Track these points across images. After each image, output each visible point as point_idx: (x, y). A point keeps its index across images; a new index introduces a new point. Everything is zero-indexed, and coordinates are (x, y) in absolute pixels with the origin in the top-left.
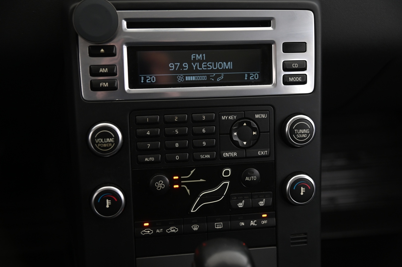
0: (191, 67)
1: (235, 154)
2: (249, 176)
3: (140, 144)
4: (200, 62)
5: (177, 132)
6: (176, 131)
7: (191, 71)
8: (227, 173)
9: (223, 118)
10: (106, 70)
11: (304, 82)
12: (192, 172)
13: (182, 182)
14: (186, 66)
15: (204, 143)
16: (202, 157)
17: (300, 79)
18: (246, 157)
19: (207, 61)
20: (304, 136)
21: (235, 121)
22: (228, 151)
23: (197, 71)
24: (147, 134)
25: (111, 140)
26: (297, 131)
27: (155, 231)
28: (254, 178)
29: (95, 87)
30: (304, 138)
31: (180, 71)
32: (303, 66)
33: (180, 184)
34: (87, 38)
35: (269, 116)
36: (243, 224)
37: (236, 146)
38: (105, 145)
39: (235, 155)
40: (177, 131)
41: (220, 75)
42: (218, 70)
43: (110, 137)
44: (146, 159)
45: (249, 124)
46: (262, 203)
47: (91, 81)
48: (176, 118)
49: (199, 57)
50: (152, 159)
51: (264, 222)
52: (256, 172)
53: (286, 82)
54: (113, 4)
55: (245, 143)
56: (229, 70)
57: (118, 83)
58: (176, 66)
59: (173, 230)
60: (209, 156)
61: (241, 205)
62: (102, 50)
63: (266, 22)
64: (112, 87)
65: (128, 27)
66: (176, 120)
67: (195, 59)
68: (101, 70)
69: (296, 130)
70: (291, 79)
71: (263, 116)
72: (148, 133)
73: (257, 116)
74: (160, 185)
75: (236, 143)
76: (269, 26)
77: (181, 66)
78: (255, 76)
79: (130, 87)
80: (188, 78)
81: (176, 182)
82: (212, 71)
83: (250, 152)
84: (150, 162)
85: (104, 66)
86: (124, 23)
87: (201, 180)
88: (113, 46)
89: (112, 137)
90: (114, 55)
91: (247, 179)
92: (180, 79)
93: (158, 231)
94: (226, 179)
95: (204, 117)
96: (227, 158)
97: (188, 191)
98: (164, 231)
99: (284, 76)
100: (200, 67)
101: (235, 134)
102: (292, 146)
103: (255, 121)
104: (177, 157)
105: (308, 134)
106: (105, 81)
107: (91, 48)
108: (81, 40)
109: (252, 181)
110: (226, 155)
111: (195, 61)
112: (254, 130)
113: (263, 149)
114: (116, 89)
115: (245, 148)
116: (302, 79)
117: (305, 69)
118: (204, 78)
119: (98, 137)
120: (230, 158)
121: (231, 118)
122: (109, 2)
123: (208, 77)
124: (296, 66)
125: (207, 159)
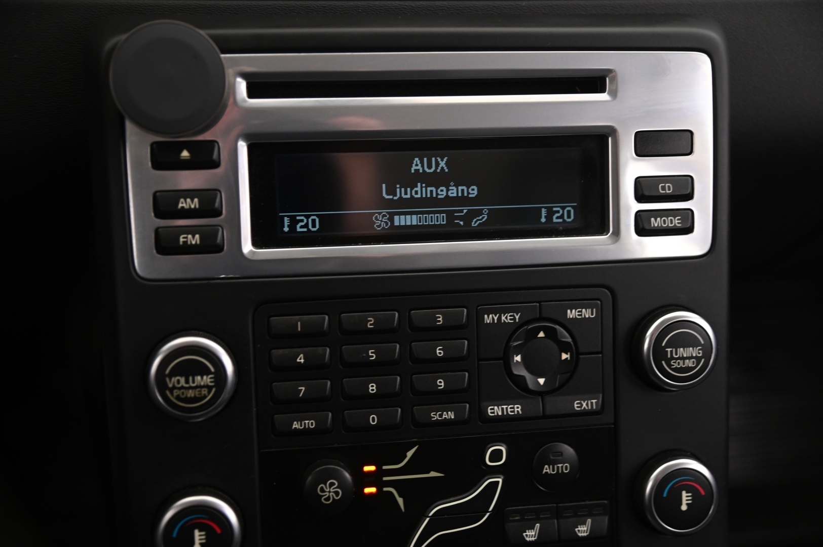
0: (409, 192)
1: (518, 409)
2: (552, 463)
3: (281, 387)
4: (431, 179)
5: (372, 355)
6: (370, 354)
7: (407, 203)
8: (496, 456)
9: (488, 319)
10: (195, 204)
11: (687, 229)
12: (410, 454)
13: (385, 479)
14: (395, 190)
15: (441, 384)
16: (435, 416)
17: (676, 222)
18: (545, 417)
19: (447, 177)
20: (689, 363)
21: (517, 327)
22: (499, 401)
23: (424, 204)
24: (298, 360)
25: (207, 380)
26: (671, 352)
28: (564, 468)
29: (166, 245)
30: (689, 369)
32: (684, 189)
33: (379, 485)
34: (145, 124)
35: (601, 313)
37: (520, 390)
38: (191, 394)
39: (518, 411)
40: (372, 353)
41: (480, 212)
43: (204, 371)
44: (296, 425)
45: (551, 334)
46: (583, 531)
47: (157, 232)
48: (371, 321)
50: (310, 424)
52: (568, 450)
53: (643, 228)
54: (215, 38)
55: (542, 381)
57: (224, 235)
60: (451, 415)
62: (185, 154)
64: (212, 247)
65: (251, 95)
66: (371, 325)
67: (418, 172)
68: (183, 204)
69: (669, 350)
70: (655, 223)
71: (587, 313)
72: (301, 360)
73: (572, 314)
74: (330, 491)
75: (520, 382)
76: (602, 90)
78: (565, 213)
79: (256, 243)
80: (400, 221)
81: (371, 480)
82: (461, 201)
83: (555, 405)
84: (306, 432)
85: (190, 194)
86: (242, 86)
87: (433, 474)
88: (212, 144)
89: (207, 372)
90: (216, 165)
91: (547, 469)
92: (380, 222)
94: (494, 471)
95: (439, 317)
96: (497, 419)
97: (400, 501)
99: (639, 215)
100: (433, 191)
101: (518, 358)
102: (659, 387)
103: (568, 325)
104: (373, 420)
105: (698, 359)
106: (192, 230)
107: (155, 147)
108: (130, 127)
109: (560, 476)
110: (495, 410)
112: (565, 348)
113: (585, 394)
114: (219, 249)
115: (541, 393)
116: (683, 220)
117: (689, 197)
118: (440, 219)
119: (174, 373)
120: (504, 419)
121: (506, 318)
122: (202, 32)
123: (450, 216)
124: (669, 189)
125: (447, 422)
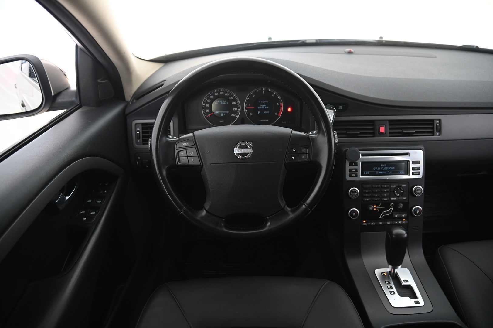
0: (381, 169)
1: (395, 199)
3: (364, 195)
4: (384, 167)
5: (376, 191)
7: (381, 170)
8: (392, 205)
9: (392, 186)
10: (355, 170)
11: (419, 174)
12: (380, 204)
13: (377, 208)
14: (379, 168)
15: (385, 195)
16: (384, 199)
17: (418, 173)
18: (399, 200)
19: (386, 167)
20: (419, 193)
21: (396, 187)
22: (393, 197)
23: (383, 170)
25: (356, 193)
26: (417, 191)
27: (367, 224)
29: (350, 176)
31: (377, 170)
32: (419, 169)
34: (349, 160)
35: (407, 186)
36: (397, 222)
37: (396, 196)
38: (354, 195)
41: (390, 172)
42: (390, 170)
43: (356, 192)
44: (366, 200)
45: (400, 188)
46: (403, 216)
47: (350, 174)
49: (383, 165)
50: (368, 200)
51: (404, 222)
52: (402, 204)
53: (413, 174)
54: (358, 149)
55: (399, 195)
56: (393, 170)
57: (358, 174)
58: (376, 168)
59: (373, 224)
61: (396, 216)
62: (354, 164)
63: (407, 154)
64: (356, 176)
66: (376, 187)
67: (382, 166)
68: (353, 170)
70: (415, 173)
71: (405, 186)
72: (367, 191)
73: (403, 186)
74: (371, 208)
75: (395, 194)
77: (377, 169)
78: (402, 172)
79: (362, 176)
80: (380, 173)
81: (375, 208)
82: (388, 170)
83: (400, 198)
85: (354, 169)
86: (361, 155)
87: (383, 207)
88: (357, 163)
90: (357, 165)
91: (399, 207)
92: (377, 173)
93: (368, 224)
94: (392, 207)
95: (385, 186)
97: (379, 211)
98: (370, 224)
99: (412, 172)
100: (384, 169)
101: (396, 192)
102: (415, 196)
103: (402, 187)
104: (376, 199)
106: (354, 174)
107: (349, 163)
109: (401, 208)
110: (392, 199)
111: (382, 167)
112: (402, 190)
113: (404, 197)
115: (398, 197)
117: (419, 170)
118: (385, 172)
119: (352, 192)
120: (393, 200)
121: (394, 186)
122: (356, 148)
123: (386, 172)
124: (417, 169)
125: (386, 200)
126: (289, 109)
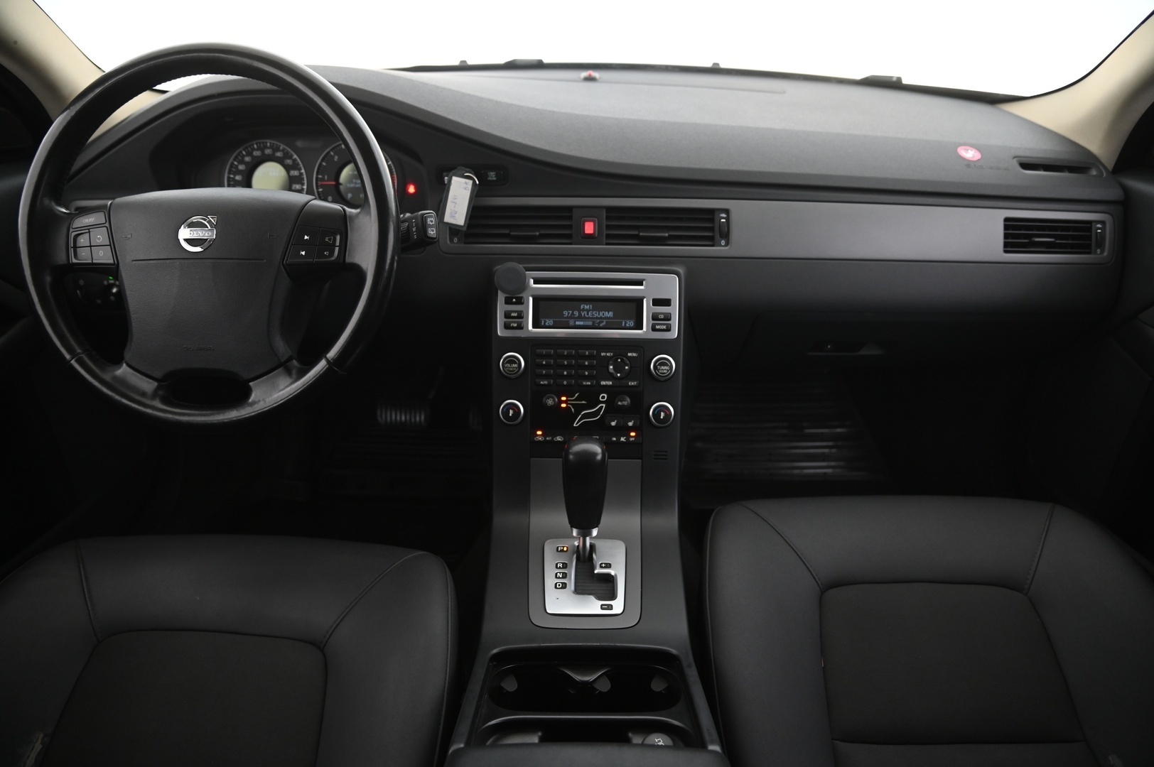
0: (580, 314)
1: (611, 383)
2: (621, 401)
3: (538, 371)
4: (588, 311)
5: (566, 363)
7: (580, 318)
8: (603, 397)
9: (603, 354)
10: (516, 315)
11: (671, 330)
12: (576, 395)
14: (576, 313)
15: (587, 373)
16: (584, 383)
17: (665, 327)
18: (620, 386)
19: (593, 310)
20: (665, 371)
21: (611, 357)
22: (605, 380)
23: (585, 318)
25: (516, 365)
27: (545, 438)
28: (625, 403)
29: (507, 327)
30: (665, 373)
31: (572, 317)
32: (668, 317)
33: (567, 404)
34: (504, 291)
35: (638, 355)
36: (614, 439)
37: (611, 377)
38: (511, 369)
41: (602, 322)
42: (601, 318)
43: (515, 363)
44: (542, 383)
45: (622, 360)
46: (630, 424)
47: (505, 323)
48: (566, 352)
49: (587, 307)
50: (546, 382)
51: (632, 439)
52: (629, 400)
53: (654, 329)
54: (524, 267)
55: (619, 375)
56: (610, 318)
57: (524, 323)
58: (569, 313)
59: (559, 439)
60: (589, 383)
61: (613, 424)
62: (514, 300)
63: (640, 283)
64: (520, 327)
65: (534, 283)
66: (566, 354)
67: (583, 308)
68: (513, 314)
69: (659, 367)
70: (658, 327)
71: (634, 355)
72: (544, 363)
73: (630, 354)
74: (550, 402)
75: (611, 374)
76: (642, 285)
77: (573, 313)
78: (631, 323)
79: (533, 327)
80: (577, 323)
81: (564, 402)
82: (597, 318)
83: (623, 382)
84: (544, 385)
85: (515, 312)
86: (532, 281)
87: (583, 402)
88: (522, 297)
89: (516, 363)
90: (522, 304)
91: (619, 403)
92: (572, 323)
93: (548, 438)
94: (603, 402)
95: (587, 353)
96: (604, 386)
97: (573, 410)
98: (553, 439)
99: (653, 324)
100: (588, 314)
101: (611, 367)
102: (655, 380)
103: (628, 358)
104: (565, 383)
105: (668, 370)
106: (515, 322)
107: (506, 298)
108: (499, 292)
109: (623, 405)
110: (603, 383)
111: (583, 310)
112: (627, 365)
113: (633, 380)
114: (522, 328)
115: (619, 379)
116: (667, 327)
117: (671, 320)
118: (590, 323)
119: (507, 363)
120: (606, 386)
121: (608, 354)
122: (521, 266)
123: (593, 322)
124: (662, 317)
125: (588, 385)
126: (412, 189)
